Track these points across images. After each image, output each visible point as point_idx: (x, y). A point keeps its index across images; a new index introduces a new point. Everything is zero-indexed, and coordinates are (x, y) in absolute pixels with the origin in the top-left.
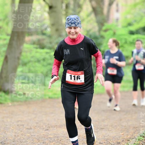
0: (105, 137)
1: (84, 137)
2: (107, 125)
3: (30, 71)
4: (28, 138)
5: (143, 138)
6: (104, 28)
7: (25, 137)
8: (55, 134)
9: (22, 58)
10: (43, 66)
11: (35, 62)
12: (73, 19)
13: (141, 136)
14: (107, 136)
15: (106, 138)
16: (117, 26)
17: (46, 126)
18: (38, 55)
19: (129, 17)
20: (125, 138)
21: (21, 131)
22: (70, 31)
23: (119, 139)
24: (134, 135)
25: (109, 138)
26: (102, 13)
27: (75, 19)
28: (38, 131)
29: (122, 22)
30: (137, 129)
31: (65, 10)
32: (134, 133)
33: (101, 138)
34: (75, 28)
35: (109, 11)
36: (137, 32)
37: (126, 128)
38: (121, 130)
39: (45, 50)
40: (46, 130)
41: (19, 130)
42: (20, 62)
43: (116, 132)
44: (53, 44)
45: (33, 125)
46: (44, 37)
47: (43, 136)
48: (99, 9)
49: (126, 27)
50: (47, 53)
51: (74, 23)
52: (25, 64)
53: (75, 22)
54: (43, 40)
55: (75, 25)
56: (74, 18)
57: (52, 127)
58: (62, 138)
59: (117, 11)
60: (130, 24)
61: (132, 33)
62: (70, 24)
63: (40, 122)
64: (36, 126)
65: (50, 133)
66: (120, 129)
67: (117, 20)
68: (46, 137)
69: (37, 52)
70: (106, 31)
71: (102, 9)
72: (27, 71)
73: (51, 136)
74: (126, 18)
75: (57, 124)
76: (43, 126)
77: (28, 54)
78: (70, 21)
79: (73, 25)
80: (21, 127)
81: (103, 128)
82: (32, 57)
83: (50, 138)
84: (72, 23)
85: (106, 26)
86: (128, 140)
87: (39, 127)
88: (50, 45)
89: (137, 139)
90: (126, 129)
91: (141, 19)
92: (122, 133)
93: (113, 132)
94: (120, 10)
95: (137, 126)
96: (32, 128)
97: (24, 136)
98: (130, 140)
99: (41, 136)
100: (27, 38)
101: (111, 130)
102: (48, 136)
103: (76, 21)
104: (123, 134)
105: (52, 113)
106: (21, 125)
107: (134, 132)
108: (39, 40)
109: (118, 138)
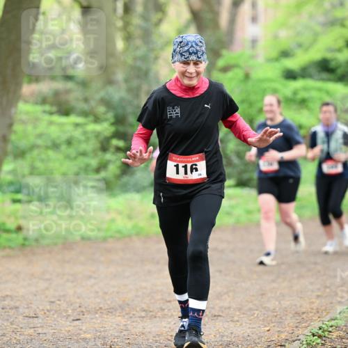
0: (223, 336)
1: (170, 338)
2: (229, 308)
3: (33, 171)
4: (29, 341)
5: (319, 341)
6: (221, 63)
7: (22, 337)
8: (96, 331)
9: (13, 137)
10: (68, 157)
11: (47, 148)
12: (191, 43)
13: (314, 335)
14: (227, 336)
15: (225, 339)
16: (253, 57)
17: (74, 310)
18: (54, 132)
19: (283, 34)
20: (274, 339)
21: (12, 324)
22: (186, 71)
23: (259, 343)
24: (296, 333)
25: (233, 340)
26: (216, 25)
27: (197, 45)
28: (56, 323)
29: (266, 49)
30: (304, 316)
31: (122, 18)
32: (297, 327)
33: (213, 340)
34: (196, 64)
35: (232, 20)
36: (303, 73)
37: (275, 314)
38: (263, 320)
39: (73, 119)
40: (73, 320)
41: (8, 320)
42: (10, 148)
43: (250, 324)
44: (93, 103)
45: (41, 308)
46: (70, 85)
47: (66, 334)
48: (207, 16)
49: (277, 59)
50: (77, 125)
51: (196, 53)
52: (20, 154)
53: (197, 51)
54: (68, 92)
55: (198, 57)
56: (194, 41)
57: (89, 312)
58: (116, 340)
59: (254, 19)
60: (285, 54)
61: (290, 75)
62: (187, 55)
63: (59, 300)
64: (48, 311)
65: (84, 328)
66: (261, 318)
67: (254, 42)
68: (76, 338)
69: (51, 123)
70: (225, 69)
71: (216, 14)
72: (26, 171)
73: (88, 336)
74: (276, 37)
75: (101, 306)
76: (67, 311)
77: (30, 128)
78: (186, 48)
79: (194, 57)
80: (11, 313)
81: (219, 316)
82: (40, 136)
83: (84, 339)
84: (190, 54)
85: (227, 57)
86: (281, 346)
87: (56, 311)
88: (85, 107)
89: (304, 343)
90: (276, 316)
91: (315, 41)
92: (266, 326)
93: (244, 324)
94: (262, 17)
95: (304, 310)
96: (40, 314)
97: (18, 334)
98: (287, 344)
99: (62, 335)
100: (27, 89)
101: (238, 321)
102: (79, 334)
103: (198, 48)
104: (268, 331)
105: (90, 277)
106: (11, 309)
107: (295, 325)
108: (57, 94)
109: (257, 341)
